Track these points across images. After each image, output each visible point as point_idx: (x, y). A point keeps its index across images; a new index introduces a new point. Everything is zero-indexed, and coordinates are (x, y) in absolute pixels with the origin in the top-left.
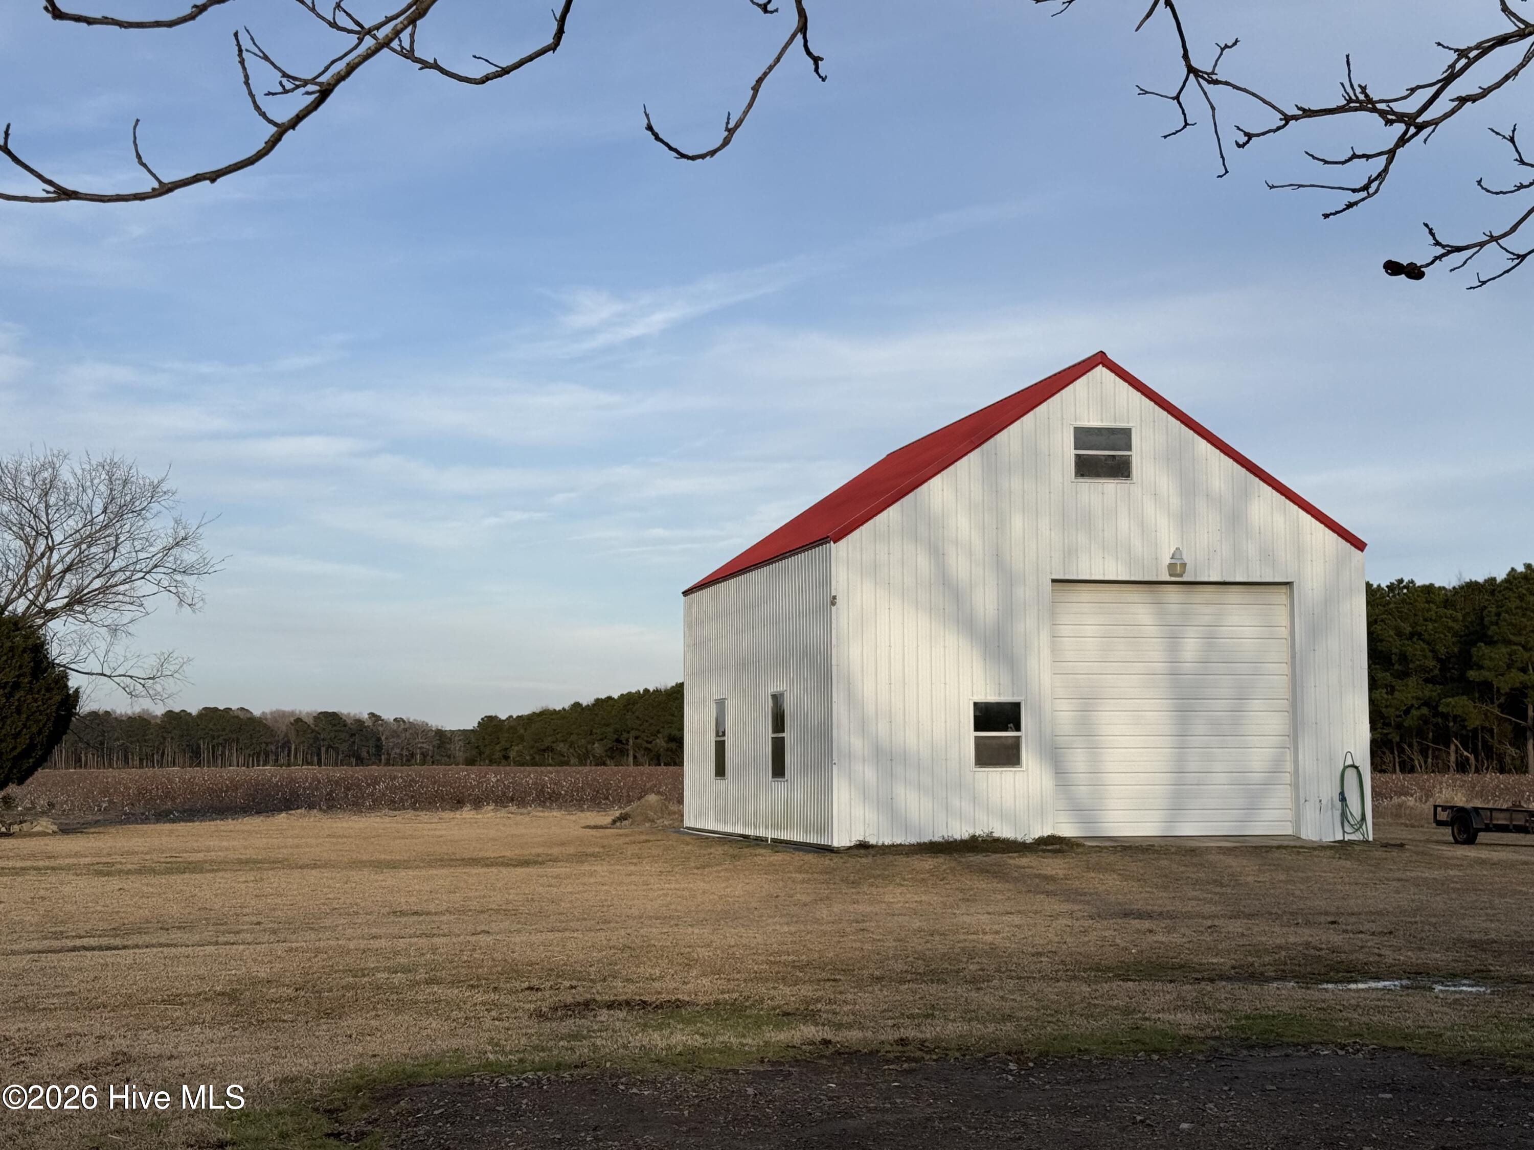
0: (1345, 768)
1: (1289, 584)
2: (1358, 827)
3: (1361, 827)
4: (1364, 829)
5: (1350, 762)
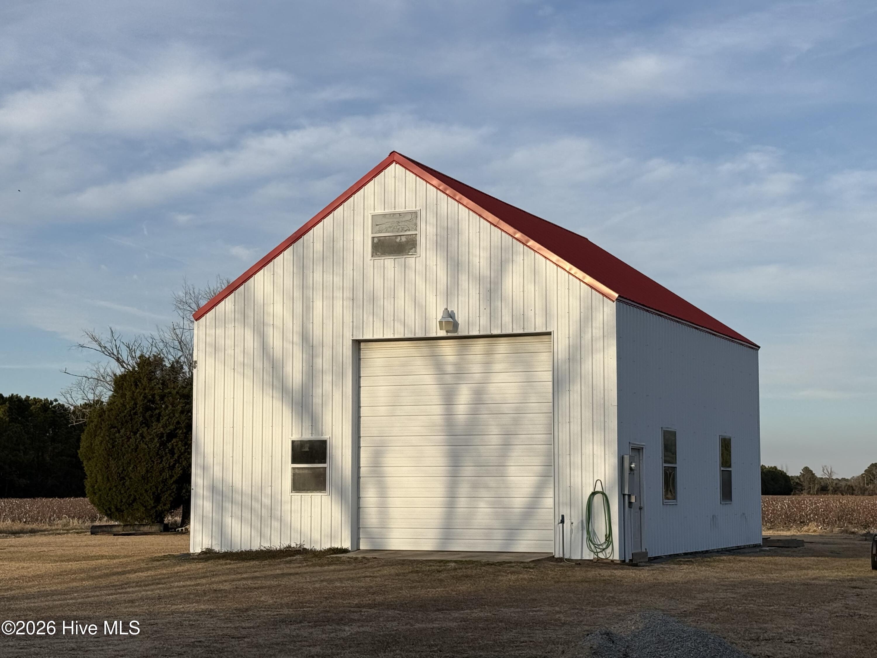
0: (594, 494)
1: (549, 334)
2: (604, 546)
3: (607, 547)
4: (609, 550)
5: (599, 488)
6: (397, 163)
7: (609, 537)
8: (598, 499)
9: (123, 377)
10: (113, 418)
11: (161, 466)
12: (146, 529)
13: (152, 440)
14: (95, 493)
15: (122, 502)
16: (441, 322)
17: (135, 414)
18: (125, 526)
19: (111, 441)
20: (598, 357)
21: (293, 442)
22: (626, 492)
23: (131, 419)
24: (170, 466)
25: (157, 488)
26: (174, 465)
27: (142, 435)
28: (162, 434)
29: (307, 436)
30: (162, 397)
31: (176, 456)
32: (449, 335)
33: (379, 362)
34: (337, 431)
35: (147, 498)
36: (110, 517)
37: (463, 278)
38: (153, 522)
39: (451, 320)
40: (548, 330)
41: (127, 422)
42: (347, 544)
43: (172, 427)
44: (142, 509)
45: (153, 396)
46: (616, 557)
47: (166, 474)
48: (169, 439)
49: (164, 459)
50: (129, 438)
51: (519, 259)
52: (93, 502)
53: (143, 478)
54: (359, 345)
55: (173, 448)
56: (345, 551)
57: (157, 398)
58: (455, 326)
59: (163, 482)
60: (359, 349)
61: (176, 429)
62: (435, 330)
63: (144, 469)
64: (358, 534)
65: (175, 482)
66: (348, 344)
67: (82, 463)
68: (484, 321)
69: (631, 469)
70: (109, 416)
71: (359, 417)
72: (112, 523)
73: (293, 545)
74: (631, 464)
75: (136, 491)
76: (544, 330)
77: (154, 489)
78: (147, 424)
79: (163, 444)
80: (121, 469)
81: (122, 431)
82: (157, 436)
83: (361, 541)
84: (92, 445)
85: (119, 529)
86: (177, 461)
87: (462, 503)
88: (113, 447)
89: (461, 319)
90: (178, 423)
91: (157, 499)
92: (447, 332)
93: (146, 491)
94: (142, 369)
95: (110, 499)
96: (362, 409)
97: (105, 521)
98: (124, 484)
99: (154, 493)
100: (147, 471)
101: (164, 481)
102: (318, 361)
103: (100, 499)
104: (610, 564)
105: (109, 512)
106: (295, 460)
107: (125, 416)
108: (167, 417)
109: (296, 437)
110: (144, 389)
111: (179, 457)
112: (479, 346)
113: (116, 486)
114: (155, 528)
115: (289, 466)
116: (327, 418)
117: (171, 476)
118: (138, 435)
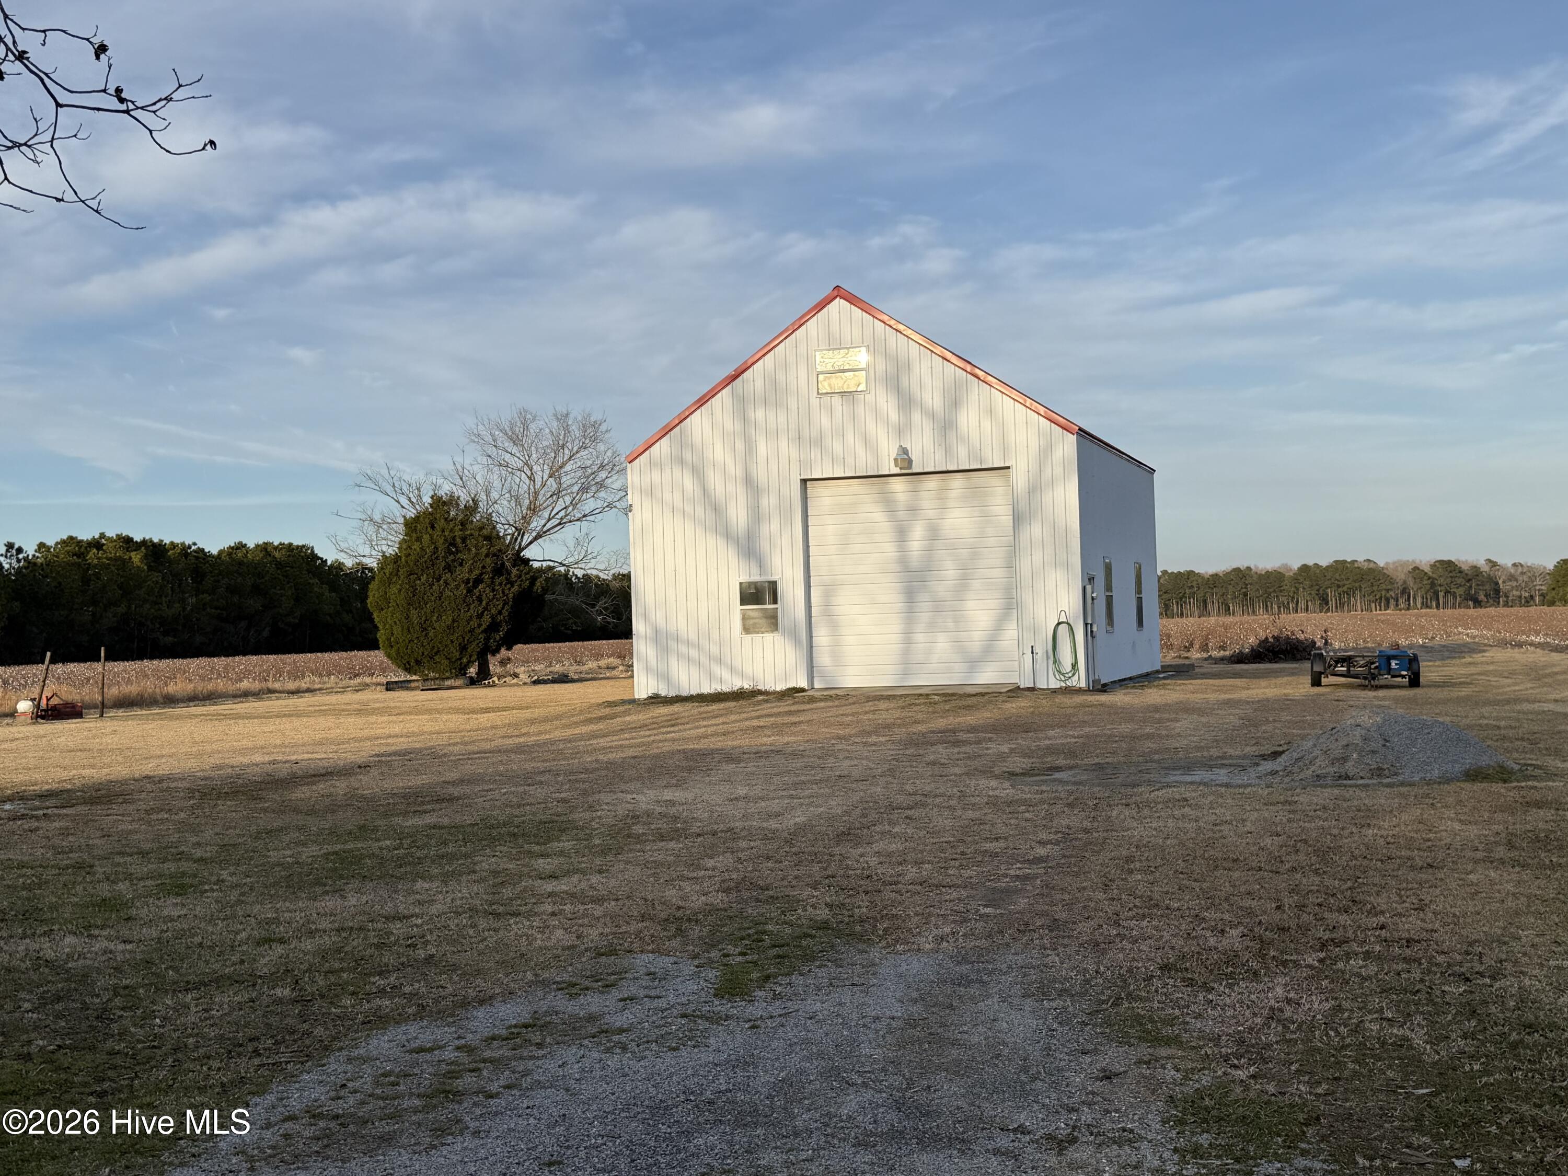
0: (1059, 624)
1: (1008, 468)
2: (1070, 675)
3: (1074, 675)
4: (1076, 677)
5: (1063, 619)
6: (841, 297)
7: (1075, 666)
8: (1063, 629)
9: (417, 519)
10: (412, 564)
11: (469, 614)
12: (449, 683)
13: (457, 587)
14: (392, 647)
15: (423, 654)
16: (896, 460)
17: (437, 558)
18: (425, 680)
19: (411, 589)
20: (1059, 491)
21: (741, 584)
22: (1089, 622)
23: (433, 565)
24: (477, 616)
25: (464, 638)
26: (483, 613)
27: (446, 583)
28: (468, 579)
29: (756, 578)
30: (464, 540)
31: (484, 603)
32: (904, 471)
33: (827, 501)
34: (788, 573)
35: (452, 649)
36: (408, 670)
37: (916, 417)
38: (457, 676)
39: (906, 457)
40: (1007, 465)
41: (427, 568)
42: (803, 683)
43: (477, 572)
44: (446, 662)
45: (454, 538)
46: (1083, 684)
47: (474, 623)
48: (475, 586)
49: (472, 607)
50: (431, 585)
51: (974, 396)
52: (389, 656)
53: (449, 627)
54: (806, 484)
55: (480, 595)
56: (802, 690)
57: (458, 540)
58: (910, 462)
59: (470, 631)
60: (806, 488)
61: (481, 574)
62: (887, 467)
63: (451, 618)
64: (812, 672)
65: (485, 631)
66: (797, 486)
67: (372, 614)
68: (940, 455)
69: (1093, 599)
70: (407, 562)
71: (808, 557)
72: (409, 678)
73: (746, 686)
74: (1093, 593)
75: (440, 643)
76: (1002, 465)
77: (460, 640)
78: (449, 568)
79: (469, 591)
80: (424, 619)
81: (424, 578)
82: (463, 582)
83: (816, 680)
84: (386, 593)
85: (419, 684)
86: (486, 609)
87: (919, 637)
88: (414, 596)
89: (915, 456)
90: (484, 567)
91: (463, 649)
92: (901, 469)
93: (452, 642)
94: (436, 509)
95: (409, 652)
96: (811, 549)
97: (402, 676)
98: (426, 635)
99: (460, 644)
100: (454, 621)
101: (472, 631)
102: (764, 502)
103: (398, 653)
104: (1080, 691)
105: (408, 666)
106: (744, 601)
107: (426, 562)
108: (471, 562)
109: (745, 578)
110: (443, 531)
111: (488, 604)
112: (932, 483)
113: (417, 638)
114: (460, 682)
115: (737, 607)
116: (776, 561)
117: (480, 625)
118: (442, 582)
